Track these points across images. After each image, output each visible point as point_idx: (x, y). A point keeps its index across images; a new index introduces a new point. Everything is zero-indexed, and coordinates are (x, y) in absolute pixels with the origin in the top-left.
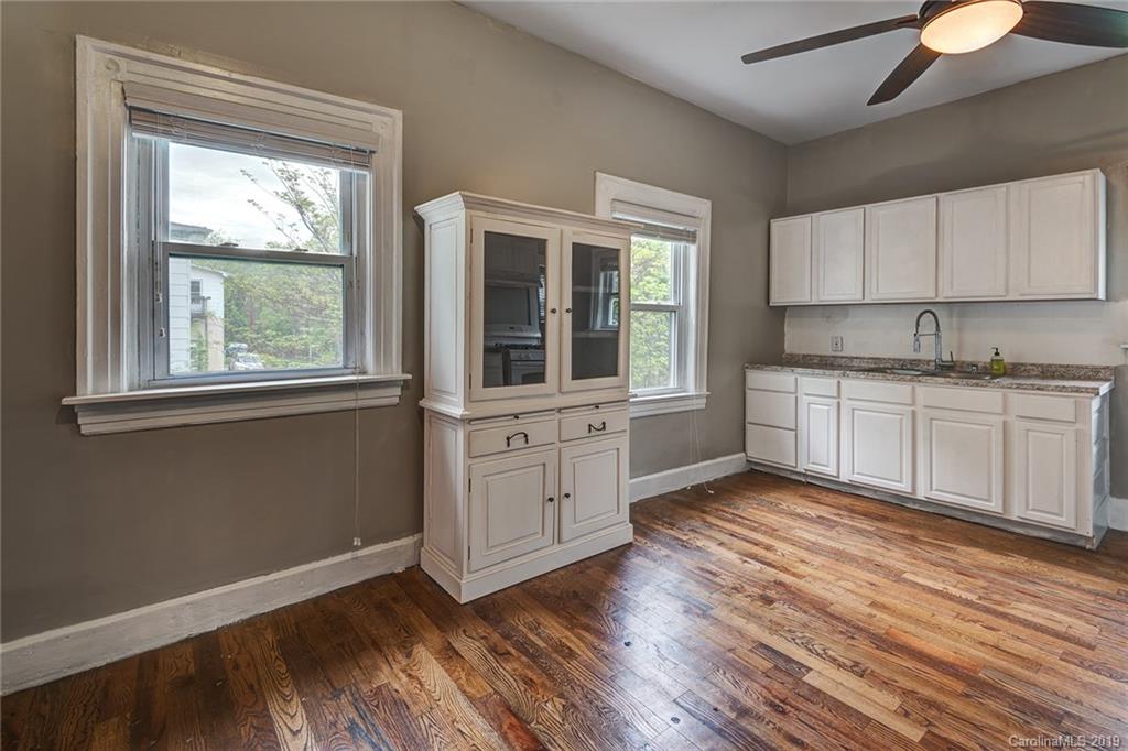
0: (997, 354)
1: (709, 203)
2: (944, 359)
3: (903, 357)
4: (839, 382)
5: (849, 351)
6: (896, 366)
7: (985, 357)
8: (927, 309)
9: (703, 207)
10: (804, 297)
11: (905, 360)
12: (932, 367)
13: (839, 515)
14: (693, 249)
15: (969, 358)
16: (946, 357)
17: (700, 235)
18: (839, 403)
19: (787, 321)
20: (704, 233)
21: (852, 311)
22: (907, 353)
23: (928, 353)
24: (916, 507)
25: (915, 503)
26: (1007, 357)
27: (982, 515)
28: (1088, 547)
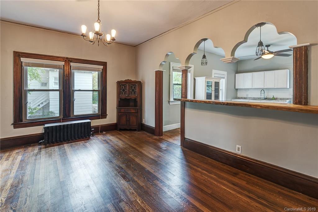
1: (226, 72)
5: (249, 96)
7: (272, 97)
8: (263, 90)
9: (225, 73)
10: (242, 88)
12: (263, 99)
14: (224, 80)
15: (269, 97)
16: (266, 97)
17: (225, 78)
19: (238, 91)
20: (226, 77)
21: (250, 90)
22: (259, 97)
23: (263, 97)
26: (275, 97)
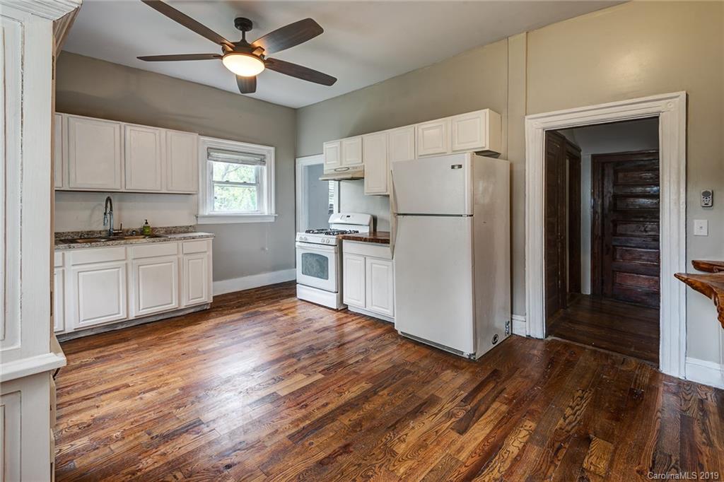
0: (147, 223)
2: (115, 229)
3: (80, 230)
4: (63, 254)
6: (76, 237)
7: (137, 225)
8: (109, 196)
11: (82, 233)
12: (104, 234)
13: (100, 352)
18: (63, 271)
24: (124, 327)
25: (122, 325)
27: (163, 314)
28: (208, 308)
